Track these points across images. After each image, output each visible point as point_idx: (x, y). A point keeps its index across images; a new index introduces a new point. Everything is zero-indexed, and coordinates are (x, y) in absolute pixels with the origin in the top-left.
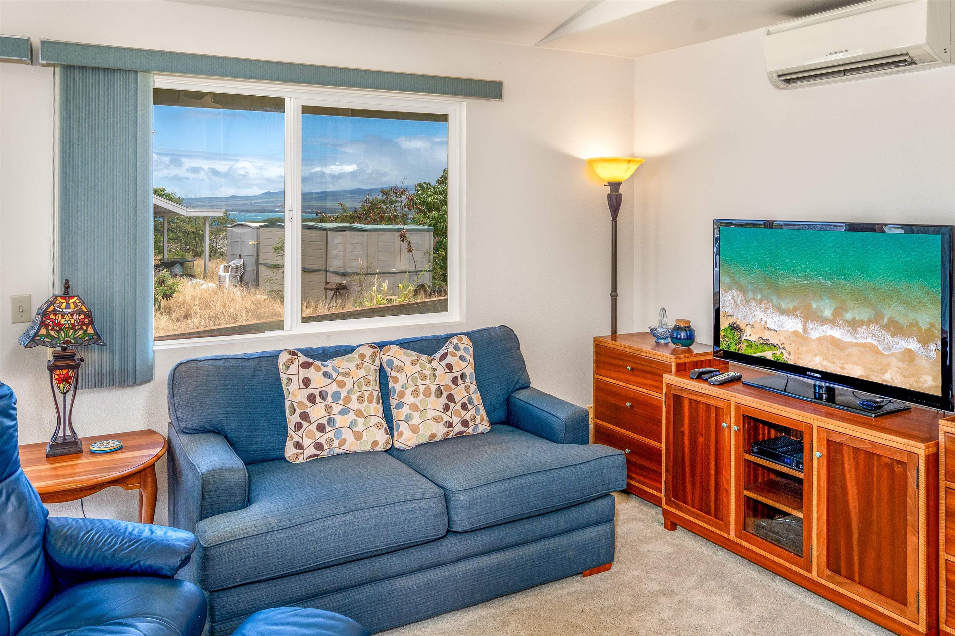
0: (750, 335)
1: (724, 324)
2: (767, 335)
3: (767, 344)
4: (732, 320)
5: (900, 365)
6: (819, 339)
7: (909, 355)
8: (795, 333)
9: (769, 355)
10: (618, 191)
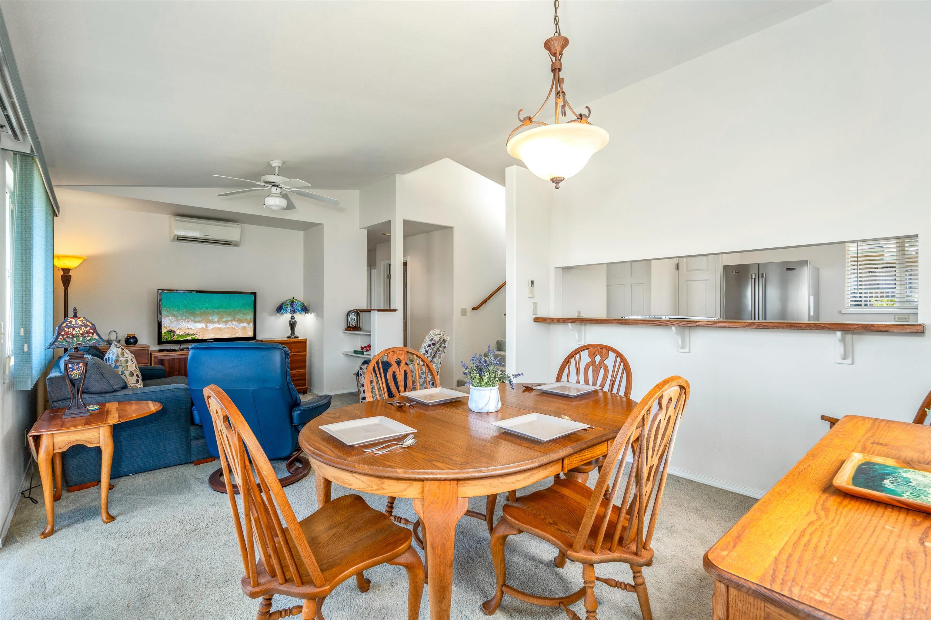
0: (178, 332)
1: (164, 330)
2: (188, 331)
3: (189, 335)
4: (168, 329)
5: (241, 331)
6: (212, 329)
7: (244, 328)
8: (202, 328)
9: (189, 338)
10: (68, 274)
